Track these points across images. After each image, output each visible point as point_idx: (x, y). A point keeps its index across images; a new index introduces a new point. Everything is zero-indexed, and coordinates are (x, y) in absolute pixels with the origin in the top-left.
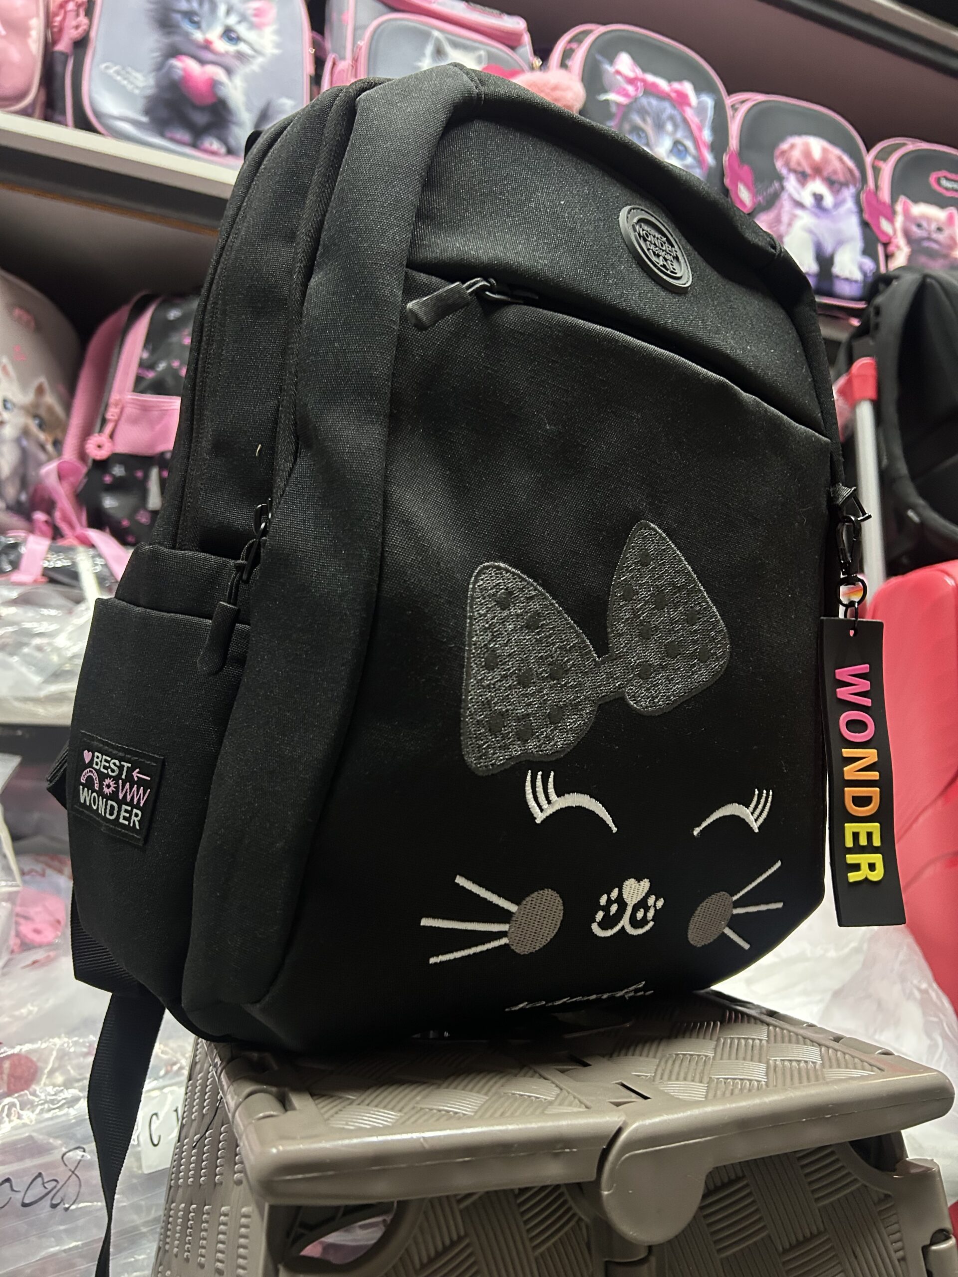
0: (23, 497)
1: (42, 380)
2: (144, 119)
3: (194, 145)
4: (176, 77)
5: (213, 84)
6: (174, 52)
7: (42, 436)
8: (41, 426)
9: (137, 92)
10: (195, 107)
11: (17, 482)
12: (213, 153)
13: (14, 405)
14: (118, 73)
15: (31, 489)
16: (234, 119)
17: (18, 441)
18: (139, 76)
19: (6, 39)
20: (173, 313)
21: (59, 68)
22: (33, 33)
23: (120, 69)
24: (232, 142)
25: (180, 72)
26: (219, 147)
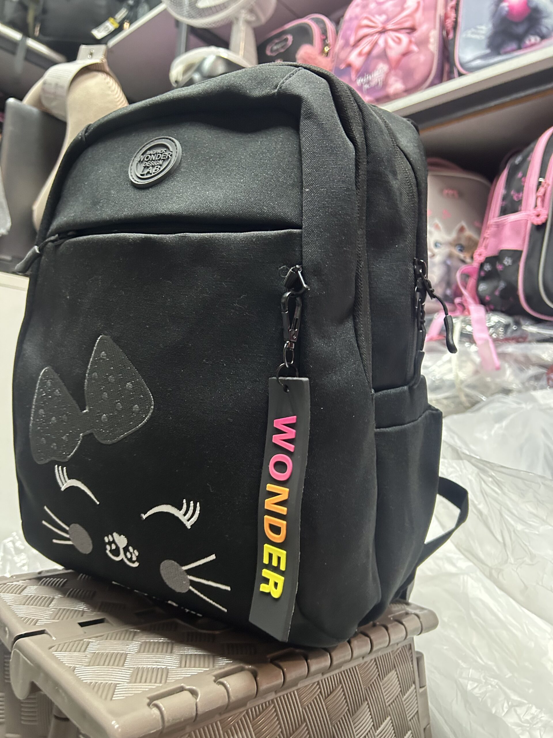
0: (448, 292)
1: (463, 224)
2: (488, 51)
3: (519, 48)
4: (504, 13)
7: (462, 255)
8: (461, 251)
10: (517, 24)
11: (444, 285)
12: (532, 45)
13: (441, 244)
15: (454, 287)
16: (544, 15)
17: (444, 263)
18: (484, 27)
19: (418, 53)
20: (518, 160)
21: (450, 48)
22: (432, 40)
23: (473, 30)
24: (544, 30)
25: (507, 9)
26: (536, 40)
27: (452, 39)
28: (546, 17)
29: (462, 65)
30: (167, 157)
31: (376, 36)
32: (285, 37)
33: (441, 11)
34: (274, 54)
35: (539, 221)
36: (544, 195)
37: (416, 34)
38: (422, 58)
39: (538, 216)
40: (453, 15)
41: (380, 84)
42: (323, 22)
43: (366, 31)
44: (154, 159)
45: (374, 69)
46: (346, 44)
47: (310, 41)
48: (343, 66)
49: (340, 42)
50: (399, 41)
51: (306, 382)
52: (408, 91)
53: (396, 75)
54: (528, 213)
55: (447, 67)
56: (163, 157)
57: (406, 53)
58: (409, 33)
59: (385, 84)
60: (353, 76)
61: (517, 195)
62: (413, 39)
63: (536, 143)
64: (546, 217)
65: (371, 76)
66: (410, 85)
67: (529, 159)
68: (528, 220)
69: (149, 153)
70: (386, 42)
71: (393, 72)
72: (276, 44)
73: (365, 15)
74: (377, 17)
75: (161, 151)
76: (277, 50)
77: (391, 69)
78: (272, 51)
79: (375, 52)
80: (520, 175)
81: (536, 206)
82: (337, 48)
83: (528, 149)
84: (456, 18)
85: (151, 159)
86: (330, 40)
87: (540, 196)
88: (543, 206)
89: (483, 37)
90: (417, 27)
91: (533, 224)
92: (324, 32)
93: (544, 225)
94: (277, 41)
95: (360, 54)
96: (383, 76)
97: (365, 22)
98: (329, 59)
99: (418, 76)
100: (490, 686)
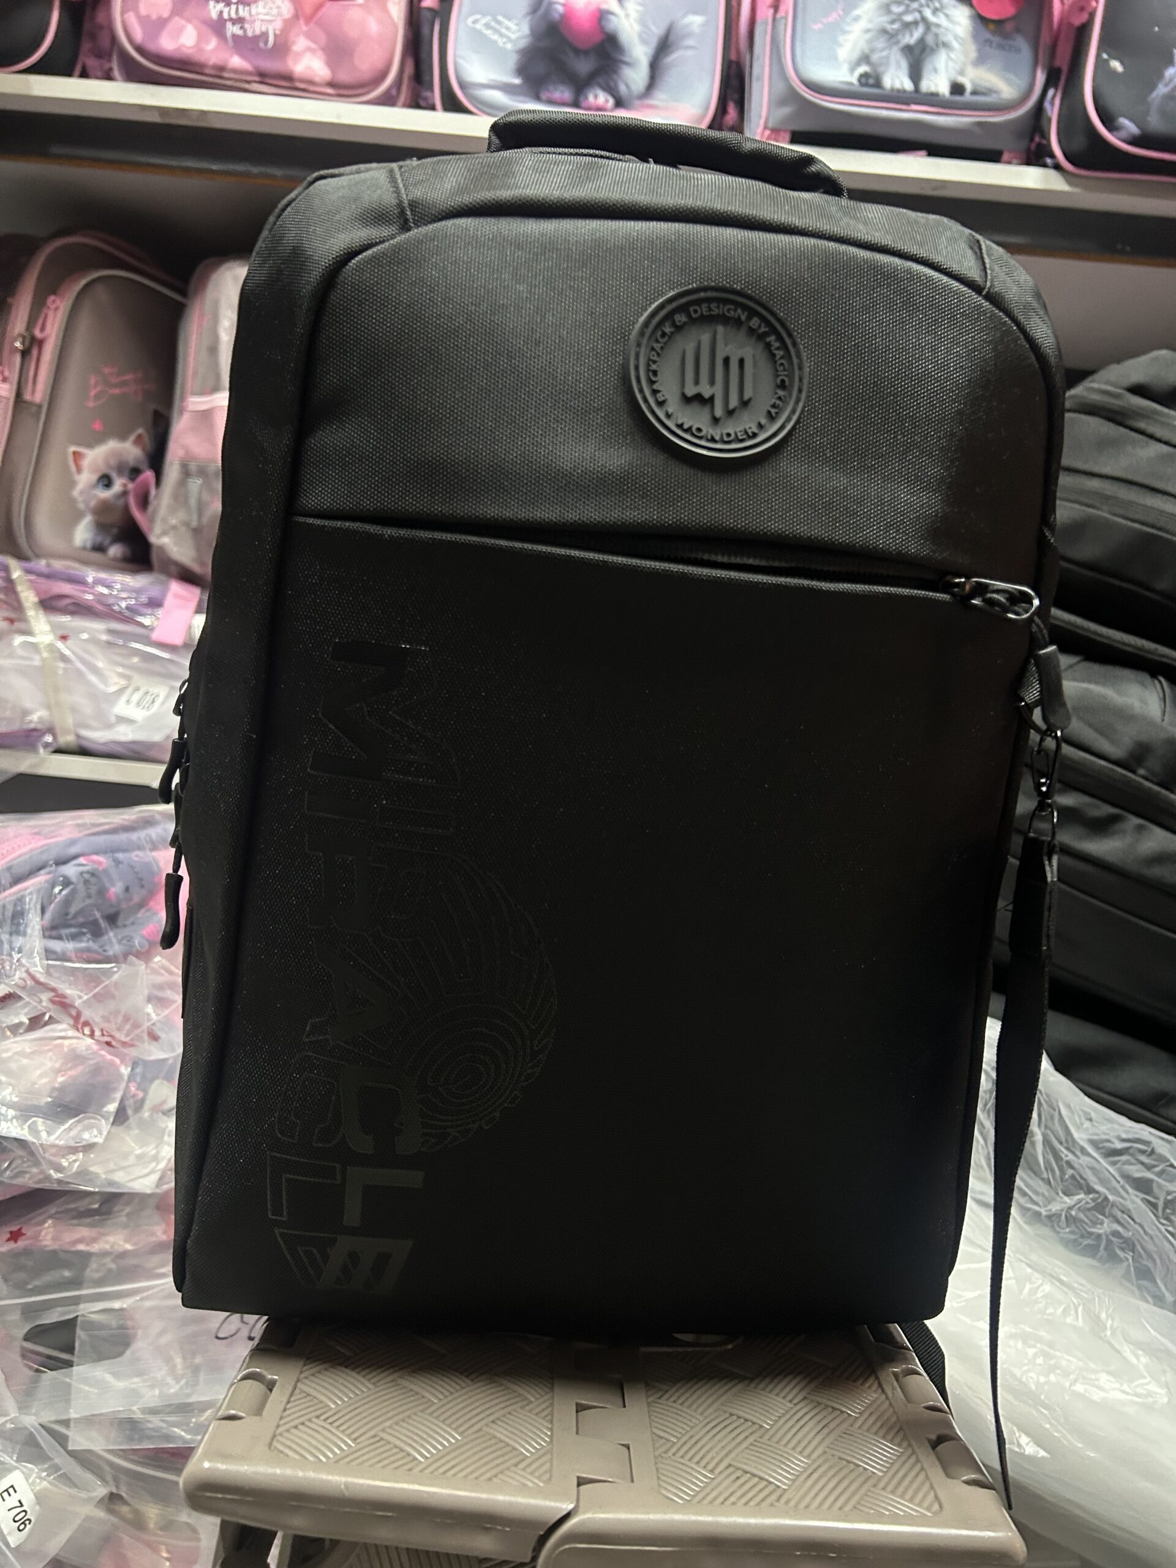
3: (576, 103)
4: (556, 16)
5: (601, 16)
9: (509, 46)
10: (577, 52)
12: (599, 108)
14: (487, 26)
18: (511, 25)
19: (364, 7)
21: (426, 30)
23: (489, 20)
29: (463, 86)
38: (373, 25)
41: (273, 40)
52: (340, 89)
53: (309, 36)
59: (283, 46)
65: (249, 8)
66: (344, 77)
71: (303, 26)
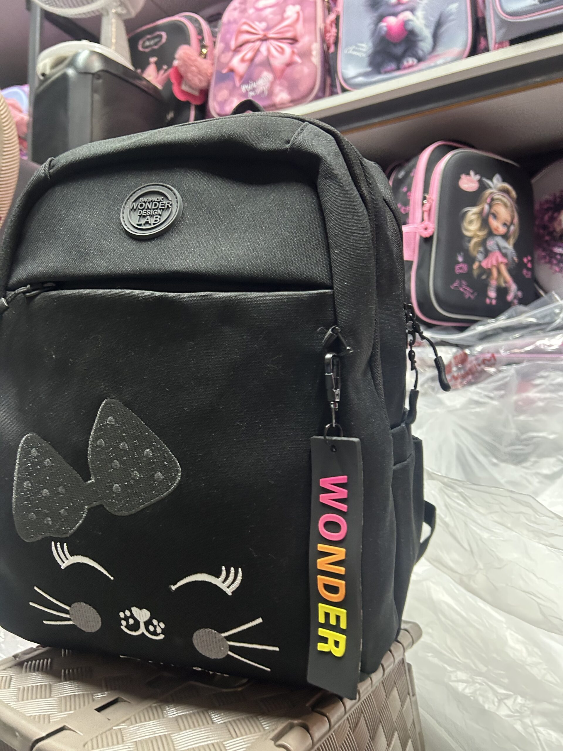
2: (369, 69)
3: (398, 69)
4: (383, 33)
5: (405, 23)
6: (381, 18)
10: (395, 45)
12: (410, 67)
14: (354, 50)
16: (419, 38)
18: (364, 45)
19: (302, 64)
20: (401, 174)
21: (331, 62)
22: (314, 53)
23: (354, 47)
24: (420, 53)
25: (385, 29)
26: (413, 61)
27: (332, 53)
28: (422, 41)
29: (345, 80)
30: (166, 207)
31: (258, 43)
32: (158, 33)
33: (320, 24)
34: (147, 50)
35: (426, 234)
36: (430, 210)
37: (298, 45)
38: (306, 70)
39: (426, 229)
40: (334, 30)
41: (266, 93)
42: (197, 21)
43: (246, 37)
44: (150, 207)
45: (259, 77)
46: (227, 48)
47: (187, 41)
48: (225, 71)
49: (220, 46)
50: (282, 51)
51: (358, 442)
52: (295, 102)
53: (281, 85)
54: (415, 225)
55: (329, 81)
56: (162, 206)
57: (289, 64)
58: (291, 44)
59: (271, 93)
60: (238, 83)
61: (403, 208)
62: (296, 50)
63: (418, 159)
64: (433, 230)
65: (256, 83)
66: (296, 96)
67: (412, 175)
68: (416, 233)
69: (143, 201)
70: (269, 50)
71: (278, 82)
72: (149, 40)
73: (244, 20)
74: (257, 23)
75: (158, 199)
76: (150, 46)
77: (275, 78)
78: (143, 47)
79: (258, 59)
80: (405, 189)
81: (423, 220)
82: (217, 51)
83: (410, 164)
84: (338, 33)
85: (146, 208)
86: (207, 41)
87: (426, 211)
88: (429, 219)
89: (364, 55)
90: (299, 38)
91: (421, 237)
92: (200, 32)
93: (431, 237)
94: (149, 36)
95: (243, 60)
96: (268, 85)
97: (246, 28)
98: (208, 61)
99: (304, 87)
100: (477, 685)
